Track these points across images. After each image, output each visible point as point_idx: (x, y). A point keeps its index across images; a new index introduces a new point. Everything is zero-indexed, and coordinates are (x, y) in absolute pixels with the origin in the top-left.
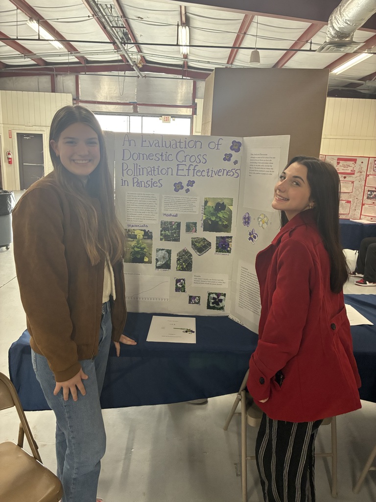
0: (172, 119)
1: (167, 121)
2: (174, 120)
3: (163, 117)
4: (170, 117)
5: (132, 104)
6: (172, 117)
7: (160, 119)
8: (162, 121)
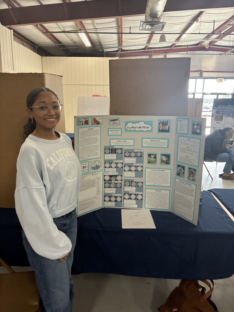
0: (224, 80)
1: (221, 81)
2: (225, 80)
3: (219, 78)
4: (223, 79)
5: (199, 71)
6: (224, 79)
7: (216, 80)
8: (217, 81)
